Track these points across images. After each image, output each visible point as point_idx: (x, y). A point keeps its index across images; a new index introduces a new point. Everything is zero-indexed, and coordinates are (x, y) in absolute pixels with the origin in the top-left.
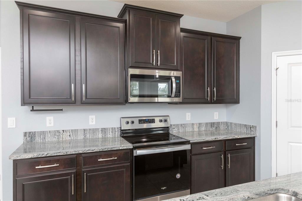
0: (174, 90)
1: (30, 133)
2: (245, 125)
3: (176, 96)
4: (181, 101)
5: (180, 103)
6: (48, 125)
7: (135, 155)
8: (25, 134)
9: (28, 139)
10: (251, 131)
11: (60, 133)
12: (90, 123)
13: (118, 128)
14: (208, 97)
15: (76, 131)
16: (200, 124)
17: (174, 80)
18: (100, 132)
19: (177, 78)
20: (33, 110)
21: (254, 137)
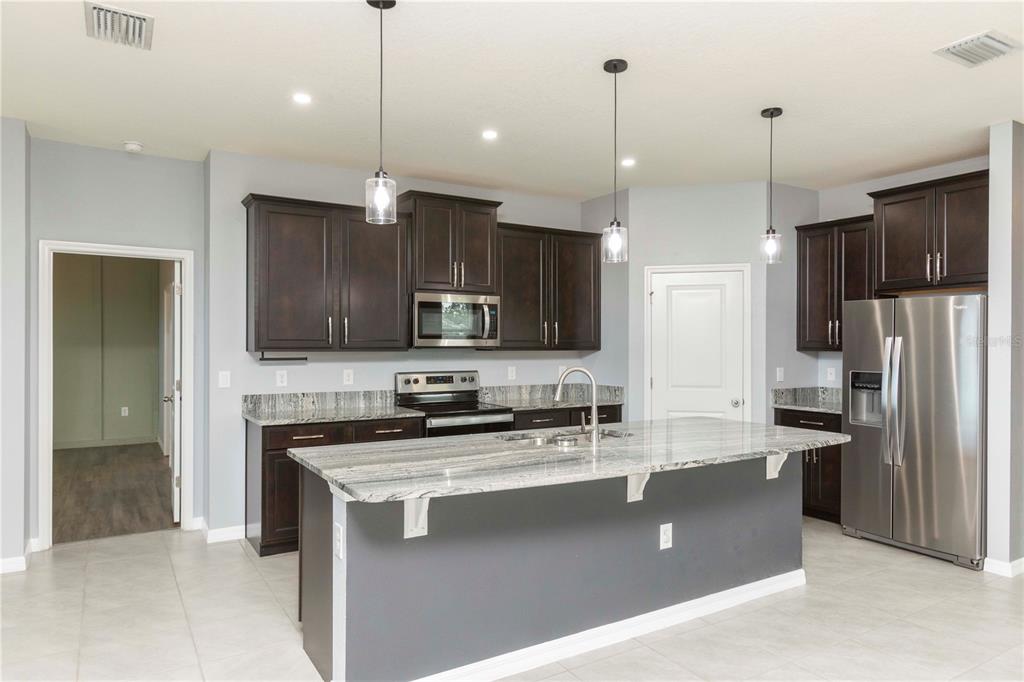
0: (487, 326)
1: (253, 396)
2: (608, 387)
3: (490, 337)
4: (498, 345)
5: (497, 348)
6: (279, 384)
7: (428, 426)
8: (246, 398)
9: (250, 406)
10: (616, 395)
11: (298, 397)
12: (346, 383)
13: (391, 392)
14: (544, 338)
15: (323, 395)
16: (532, 387)
17: (486, 309)
18: (362, 397)
19: (492, 307)
20: (262, 359)
21: (620, 405)
